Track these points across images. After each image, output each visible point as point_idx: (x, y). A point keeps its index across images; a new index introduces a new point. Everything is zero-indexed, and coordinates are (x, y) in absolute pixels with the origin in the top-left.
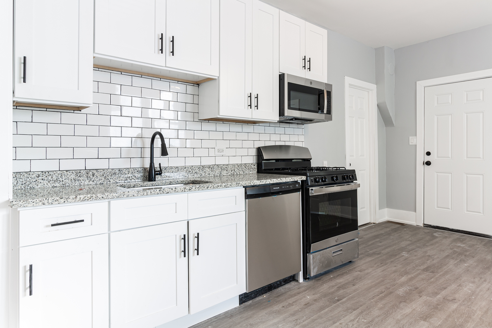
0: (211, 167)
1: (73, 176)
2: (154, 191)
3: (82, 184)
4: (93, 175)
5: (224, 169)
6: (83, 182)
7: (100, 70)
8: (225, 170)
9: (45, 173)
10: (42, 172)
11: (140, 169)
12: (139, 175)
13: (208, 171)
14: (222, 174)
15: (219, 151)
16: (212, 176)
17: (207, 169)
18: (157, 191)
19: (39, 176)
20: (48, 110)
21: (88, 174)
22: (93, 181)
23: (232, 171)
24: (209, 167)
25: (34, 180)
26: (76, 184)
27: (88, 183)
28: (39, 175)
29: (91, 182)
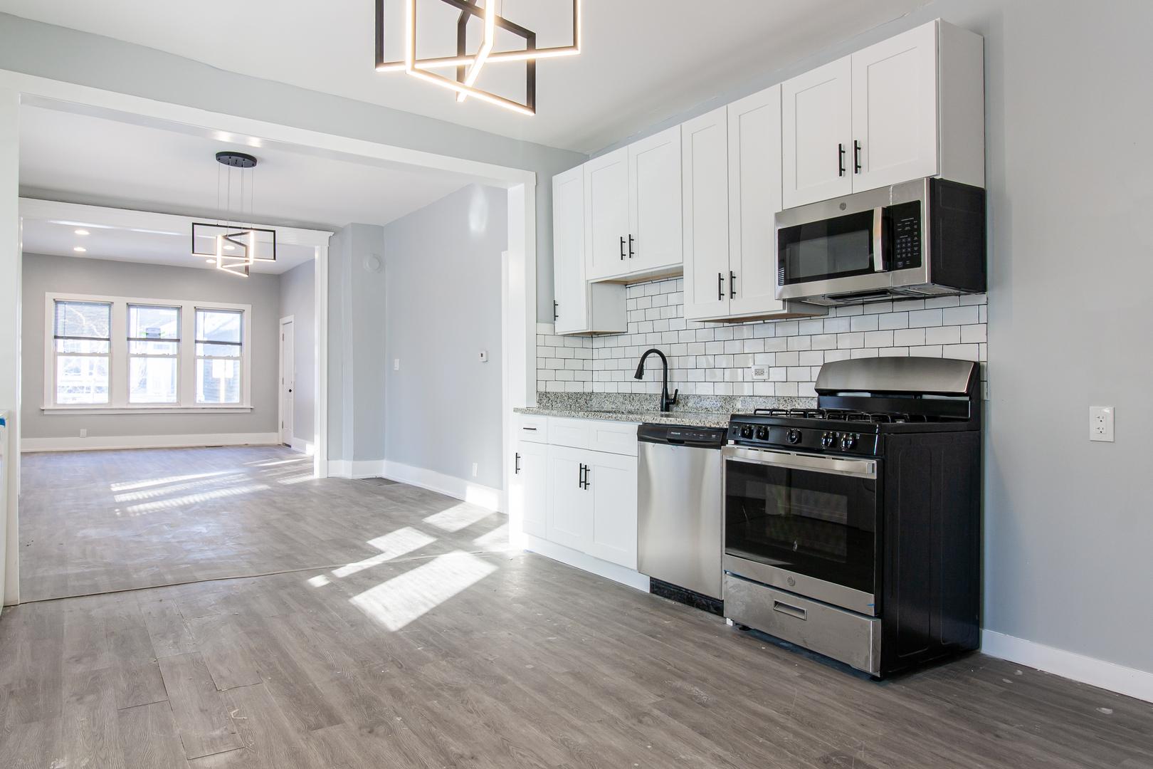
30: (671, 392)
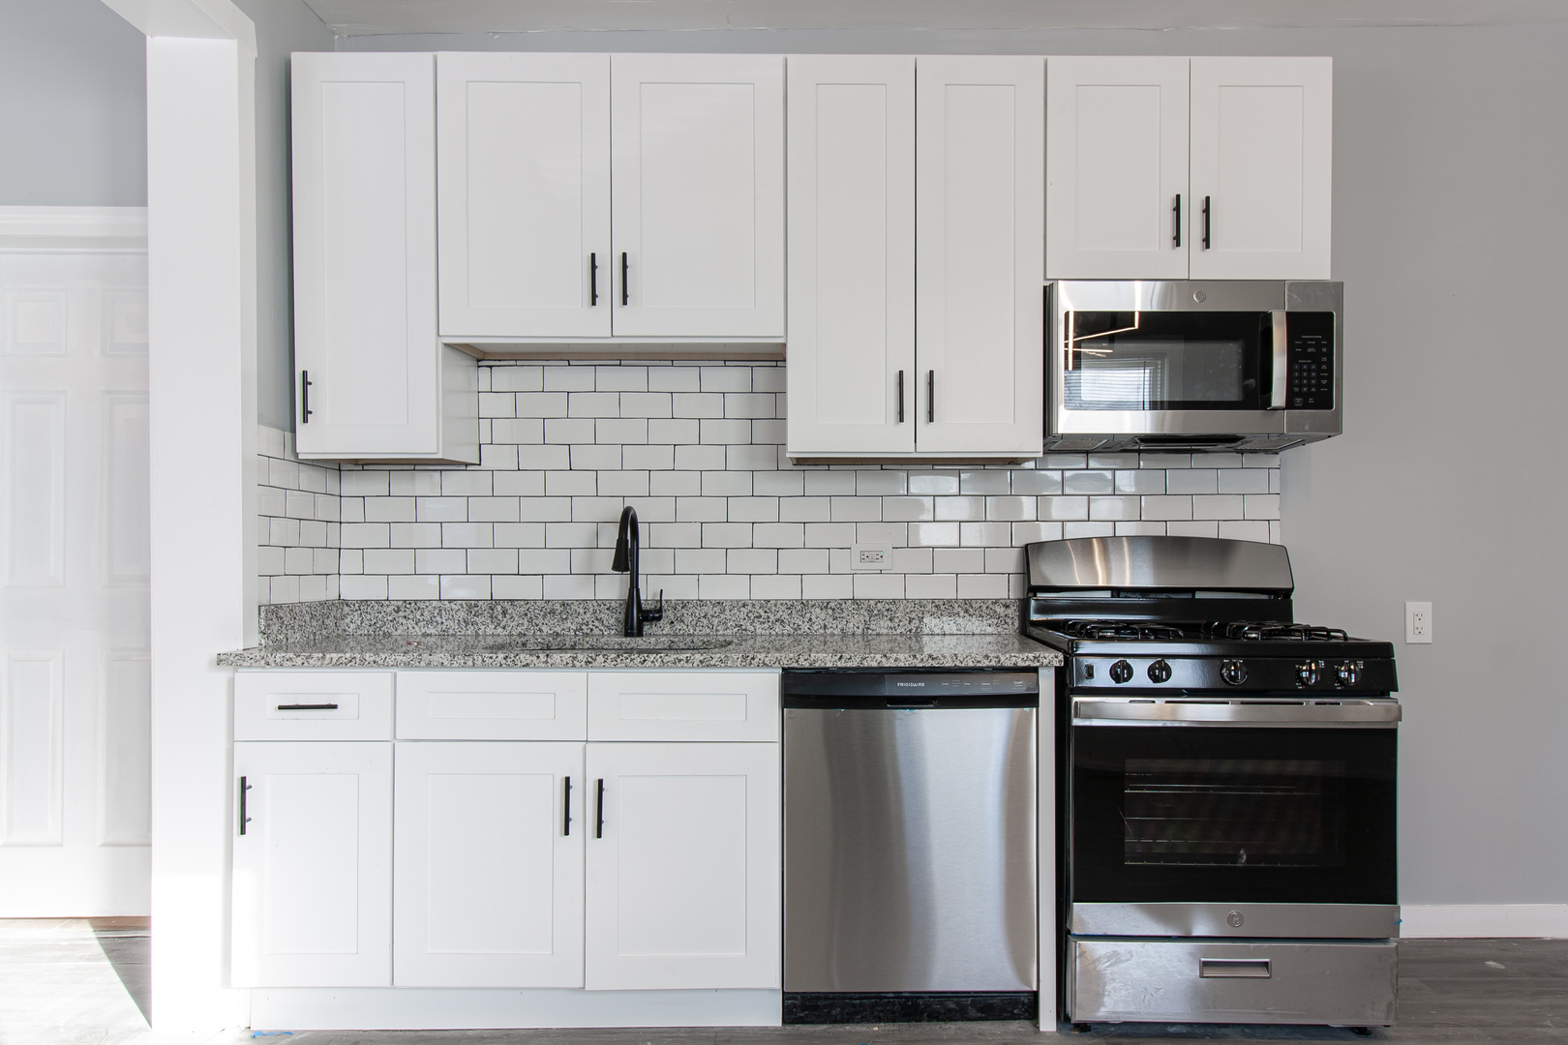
0: (832, 605)
1: (462, 614)
2: (491, 658)
3: (480, 632)
4: (504, 613)
5: (880, 614)
6: (483, 627)
7: (519, 363)
8: (885, 618)
9: (410, 604)
10: (405, 601)
11: (613, 604)
12: (610, 620)
13: (823, 616)
14: (873, 630)
15: (864, 557)
16: (836, 632)
17: (818, 610)
18: (499, 659)
19: (398, 611)
20: (417, 468)
21: (492, 610)
22: (504, 628)
23: (910, 622)
24: (825, 605)
25: (390, 618)
26: (469, 632)
27: (493, 630)
28: (398, 607)
29: (499, 630)
30: (648, 593)
